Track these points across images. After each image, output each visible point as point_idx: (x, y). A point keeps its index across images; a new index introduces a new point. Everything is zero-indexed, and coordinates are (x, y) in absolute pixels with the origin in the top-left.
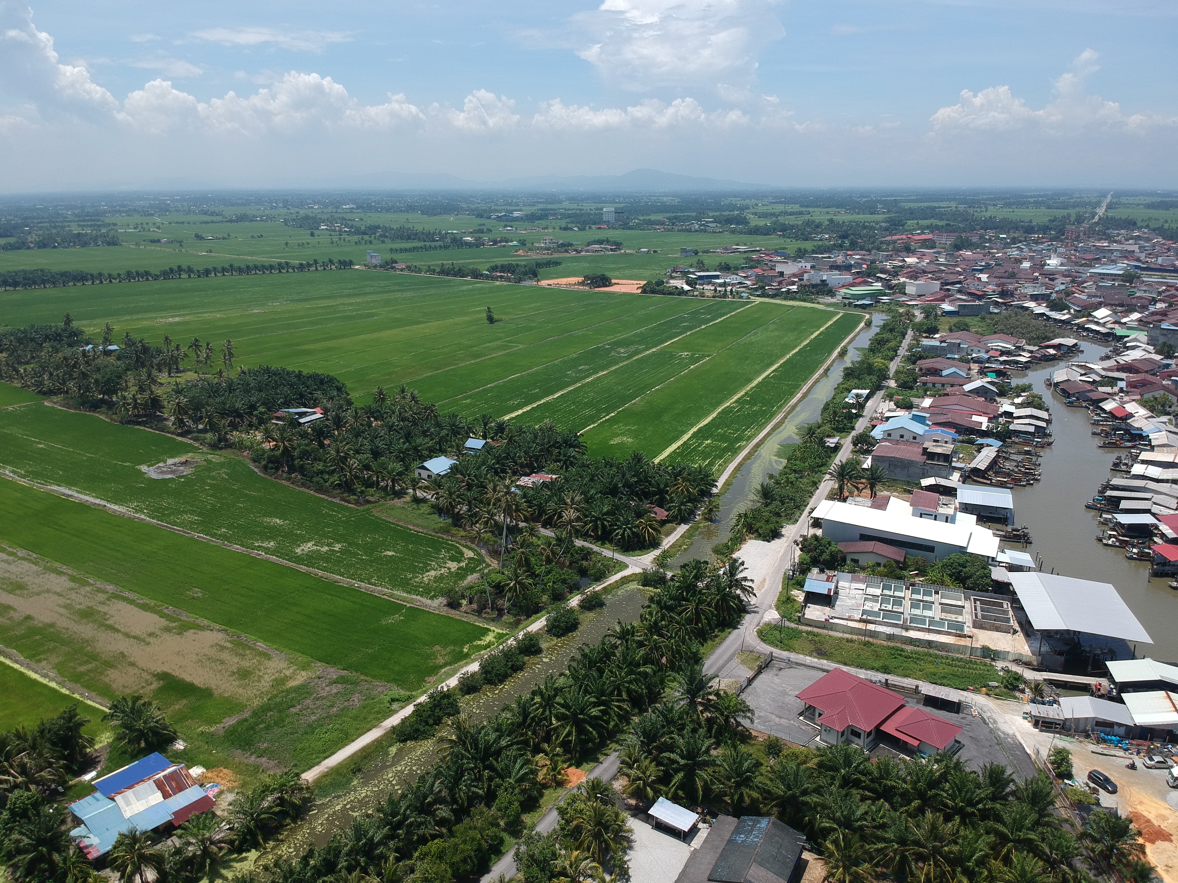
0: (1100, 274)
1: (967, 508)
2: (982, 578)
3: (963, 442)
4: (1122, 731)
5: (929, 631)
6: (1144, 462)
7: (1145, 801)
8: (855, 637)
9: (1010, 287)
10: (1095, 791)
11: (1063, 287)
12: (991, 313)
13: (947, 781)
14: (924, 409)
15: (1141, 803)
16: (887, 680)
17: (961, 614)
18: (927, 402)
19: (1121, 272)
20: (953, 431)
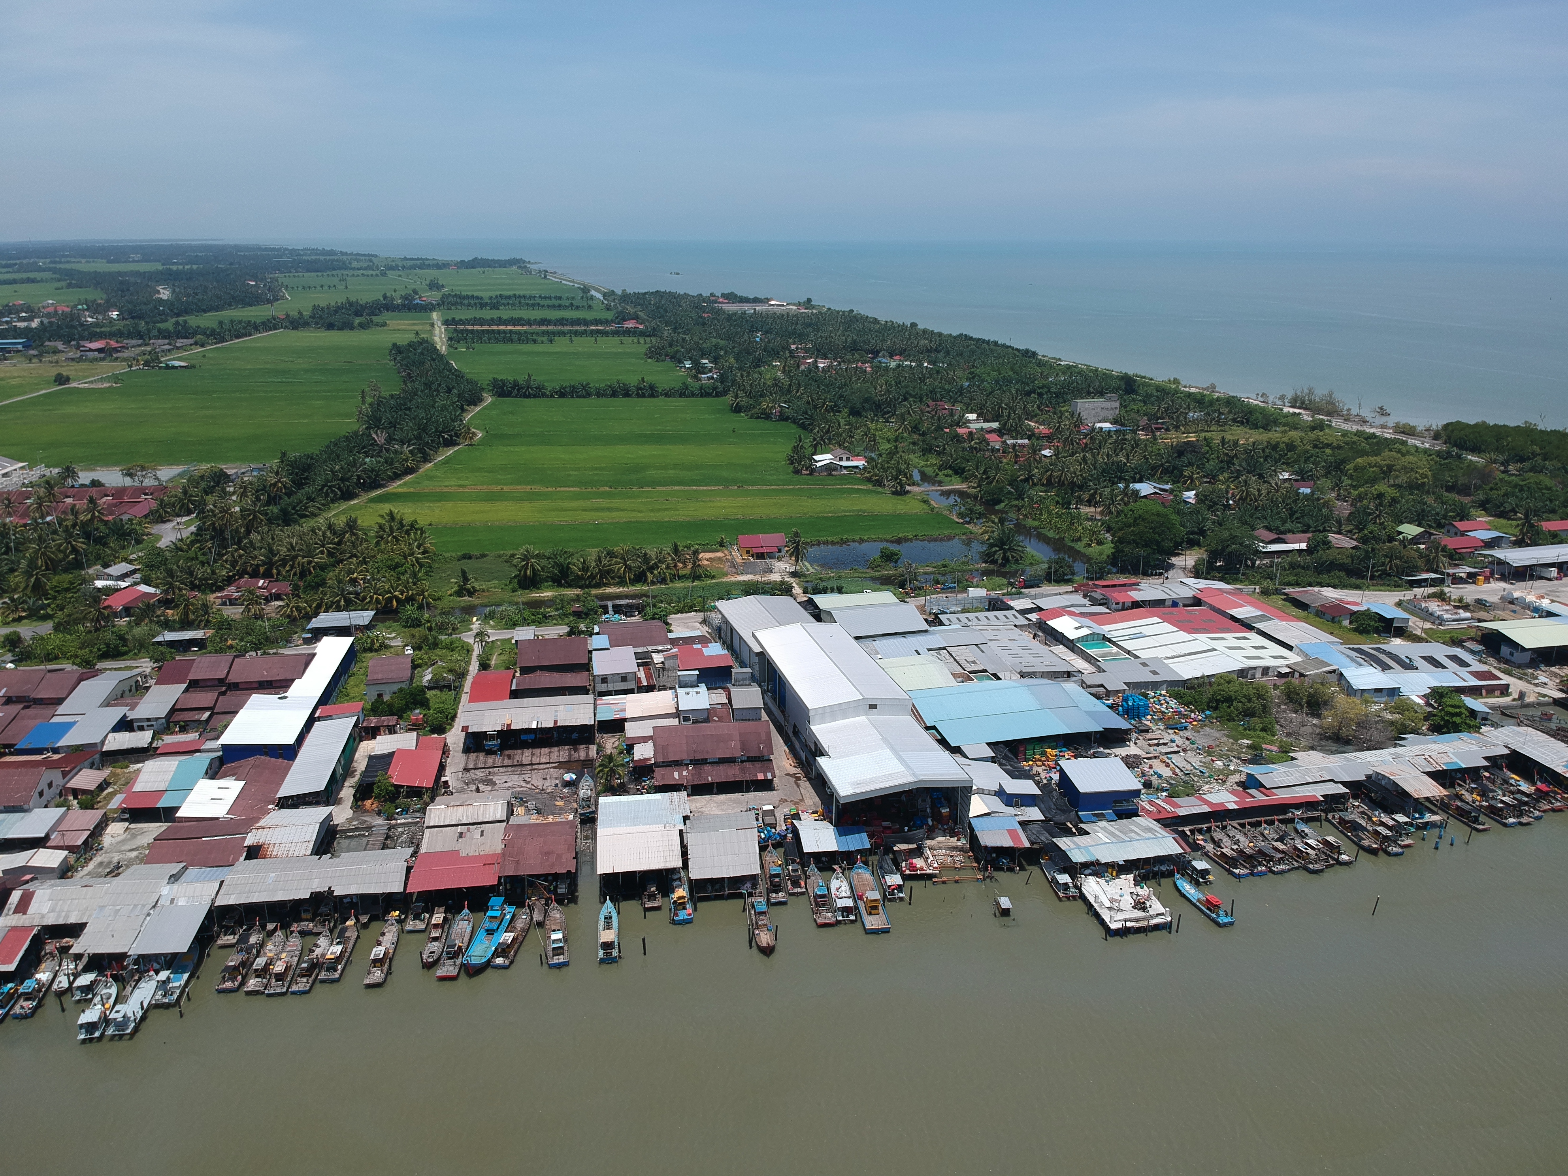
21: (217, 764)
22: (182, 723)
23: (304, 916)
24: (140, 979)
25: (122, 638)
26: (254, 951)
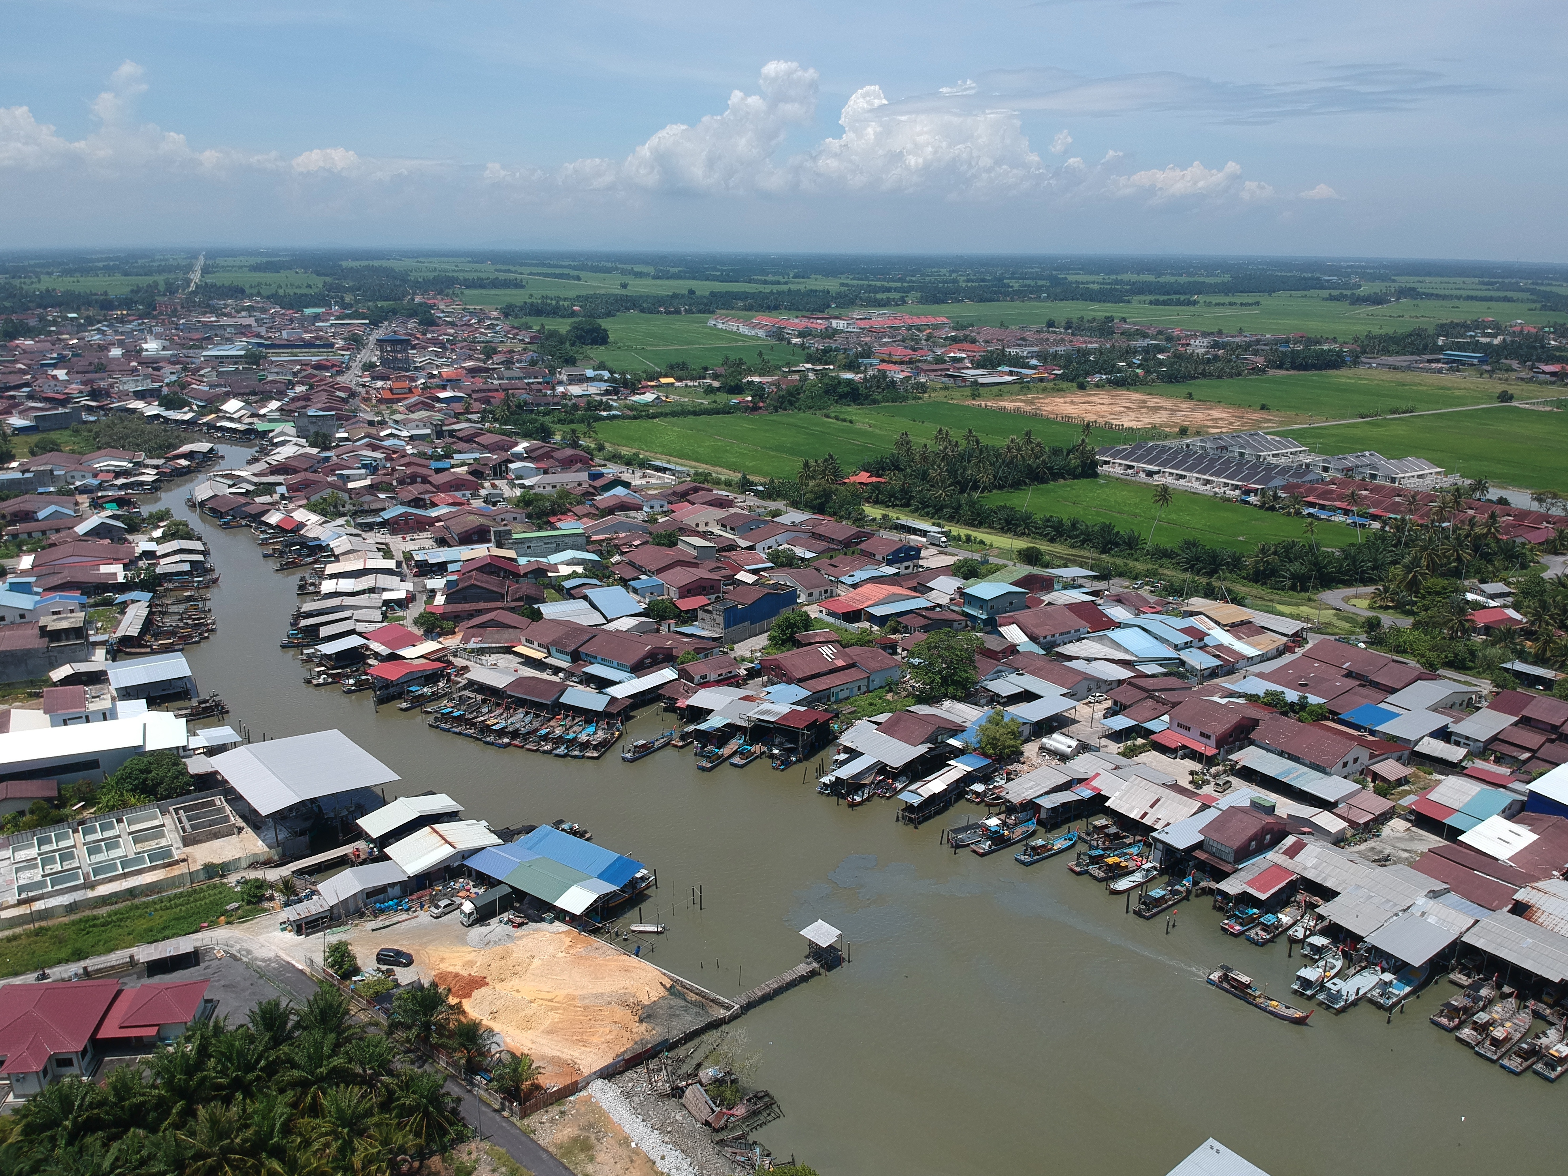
0: (217, 357)
1: (128, 693)
2: (177, 778)
3: (96, 605)
4: (397, 890)
5: (125, 876)
6: (332, 576)
7: (446, 955)
8: (18, 930)
9: (102, 384)
10: (389, 973)
11: (174, 378)
12: (86, 422)
13: (210, 1056)
14: (24, 573)
15: (443, 960)
16: (85, 968)
17: (162, 835)
18: (26, 562)
19: (242, 353)
20: (77, 594)
21: (1517, 807)
22: (1498, 754)
23: (1545, 998)
24: (1365, 968)
25: (1472, 653)
26: (1481, 1004)
